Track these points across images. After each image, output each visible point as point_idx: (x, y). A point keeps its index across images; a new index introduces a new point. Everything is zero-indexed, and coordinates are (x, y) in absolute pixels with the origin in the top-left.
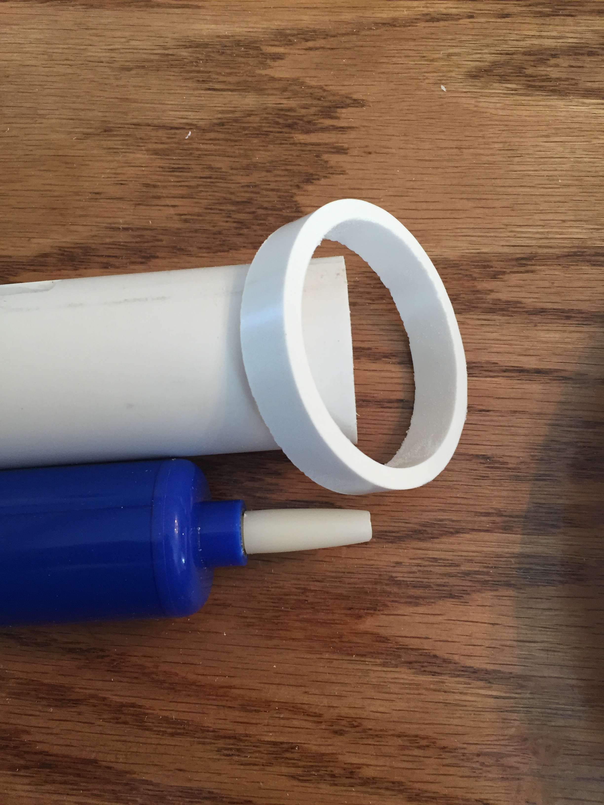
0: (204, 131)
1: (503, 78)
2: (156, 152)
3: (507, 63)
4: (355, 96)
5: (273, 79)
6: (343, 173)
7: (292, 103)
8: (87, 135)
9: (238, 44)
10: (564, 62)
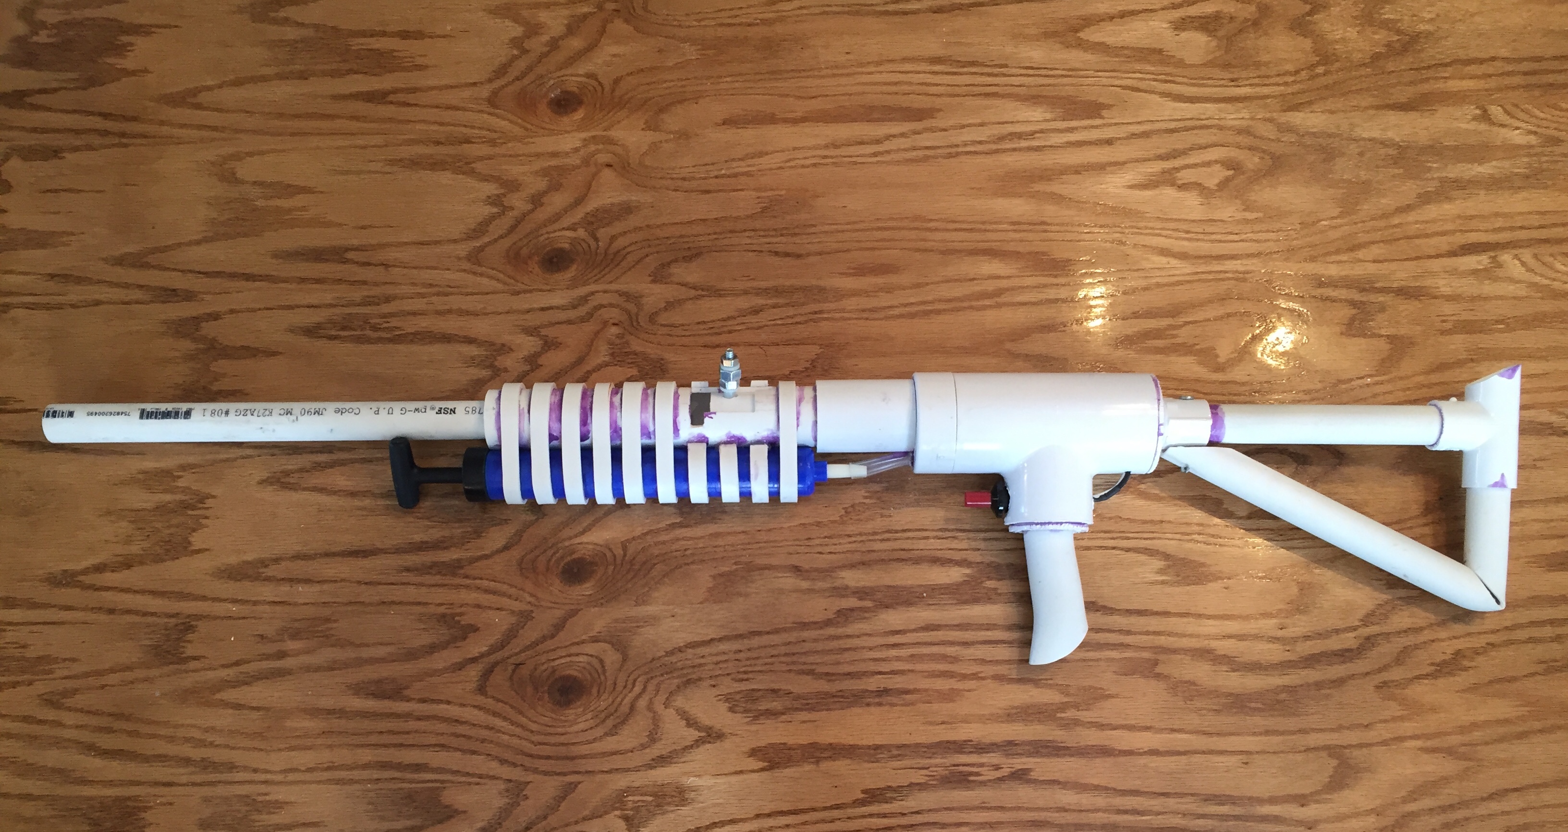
0: (150, 511)
1: (271, 484)
2: (130, 522)
3: (273, 477)
4: (213, 494)
5: (178, 487)
6: (207, 527)
7: (187, 498)
8: (100, 516)
9: (163, 471)
10: (296, 475)
